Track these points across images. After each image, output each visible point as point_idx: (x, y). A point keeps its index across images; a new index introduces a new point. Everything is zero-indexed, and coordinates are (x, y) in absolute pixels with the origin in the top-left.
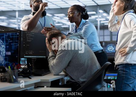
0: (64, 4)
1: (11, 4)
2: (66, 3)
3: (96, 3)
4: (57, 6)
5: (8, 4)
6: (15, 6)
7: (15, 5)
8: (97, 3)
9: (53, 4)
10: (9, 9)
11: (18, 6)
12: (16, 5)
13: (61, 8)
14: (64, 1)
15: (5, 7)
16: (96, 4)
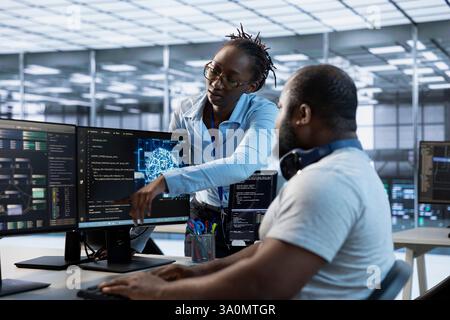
0: (306, 21)
1: (149, 27)
2: (315, 18)
3: (407, 16)
4: (287, 29)
5: (142, 26)
6: (160, 32)
7: (160, 28)
8: (410, 18)
9: (274, 22)
10: (143, 40)
11: (169, 33)
12: (165, 29)
13: (298, 36)
14: (308, 14)
15: (133, 35)
16: (407, 21)
